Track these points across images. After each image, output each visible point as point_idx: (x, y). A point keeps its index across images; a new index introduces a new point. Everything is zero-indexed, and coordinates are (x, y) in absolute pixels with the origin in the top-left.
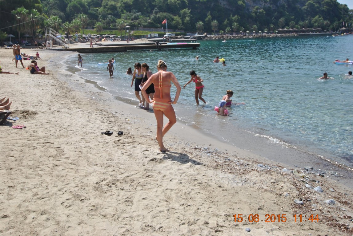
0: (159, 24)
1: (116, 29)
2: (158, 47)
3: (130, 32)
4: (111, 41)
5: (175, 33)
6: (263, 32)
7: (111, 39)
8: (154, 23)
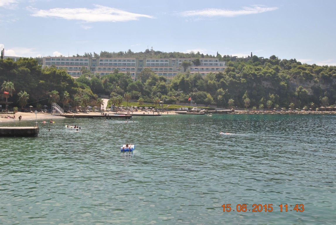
3: (163, 106)
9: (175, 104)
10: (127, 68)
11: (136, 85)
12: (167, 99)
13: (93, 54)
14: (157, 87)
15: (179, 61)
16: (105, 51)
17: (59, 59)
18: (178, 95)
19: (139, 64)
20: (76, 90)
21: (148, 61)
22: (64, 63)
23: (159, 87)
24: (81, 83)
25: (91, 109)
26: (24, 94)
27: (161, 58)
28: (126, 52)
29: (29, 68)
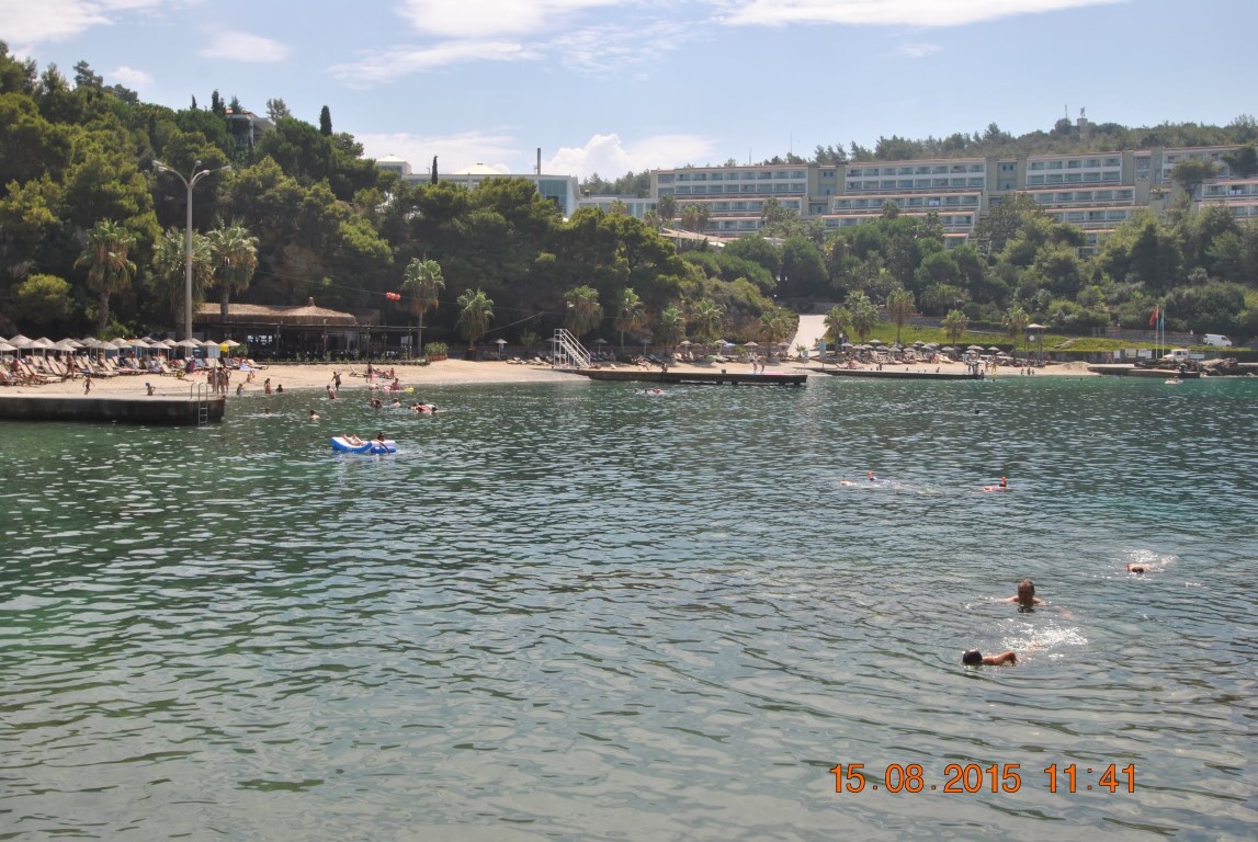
9: (1103, 334)
10: (948, 198)
11: (951, 262)
12: (1071, 316)
13: (848, 149)
14: (1040, 266)
15: (1164, 158)
16: (894, 137)
17: (704, 175)
18: (1122, 299)
19: (999, 180)
20: (675, 282)
21: (1034, 164)
22: (720, 187)
23: (1047, 269)
24: (739, 260)
25: (734, 351)
26: (476, 300)
27: (1105, 149)
28: (981, 136)
29: (501, 214)
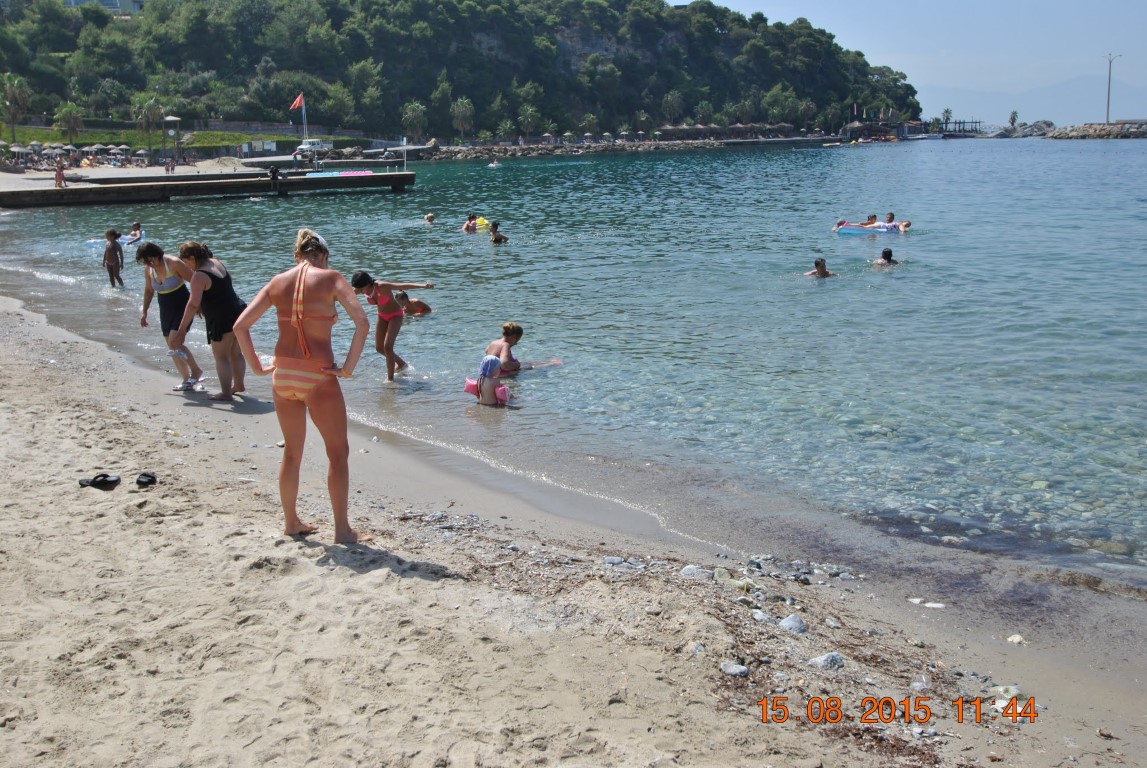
0: (279, 109)
1: (132, 126)
2: (275, 185)
3: (178, 137)
4: (114, 165)
5: (332, 138)
6: (616, 136)
7: (115, 160)
8: (260, 104)
